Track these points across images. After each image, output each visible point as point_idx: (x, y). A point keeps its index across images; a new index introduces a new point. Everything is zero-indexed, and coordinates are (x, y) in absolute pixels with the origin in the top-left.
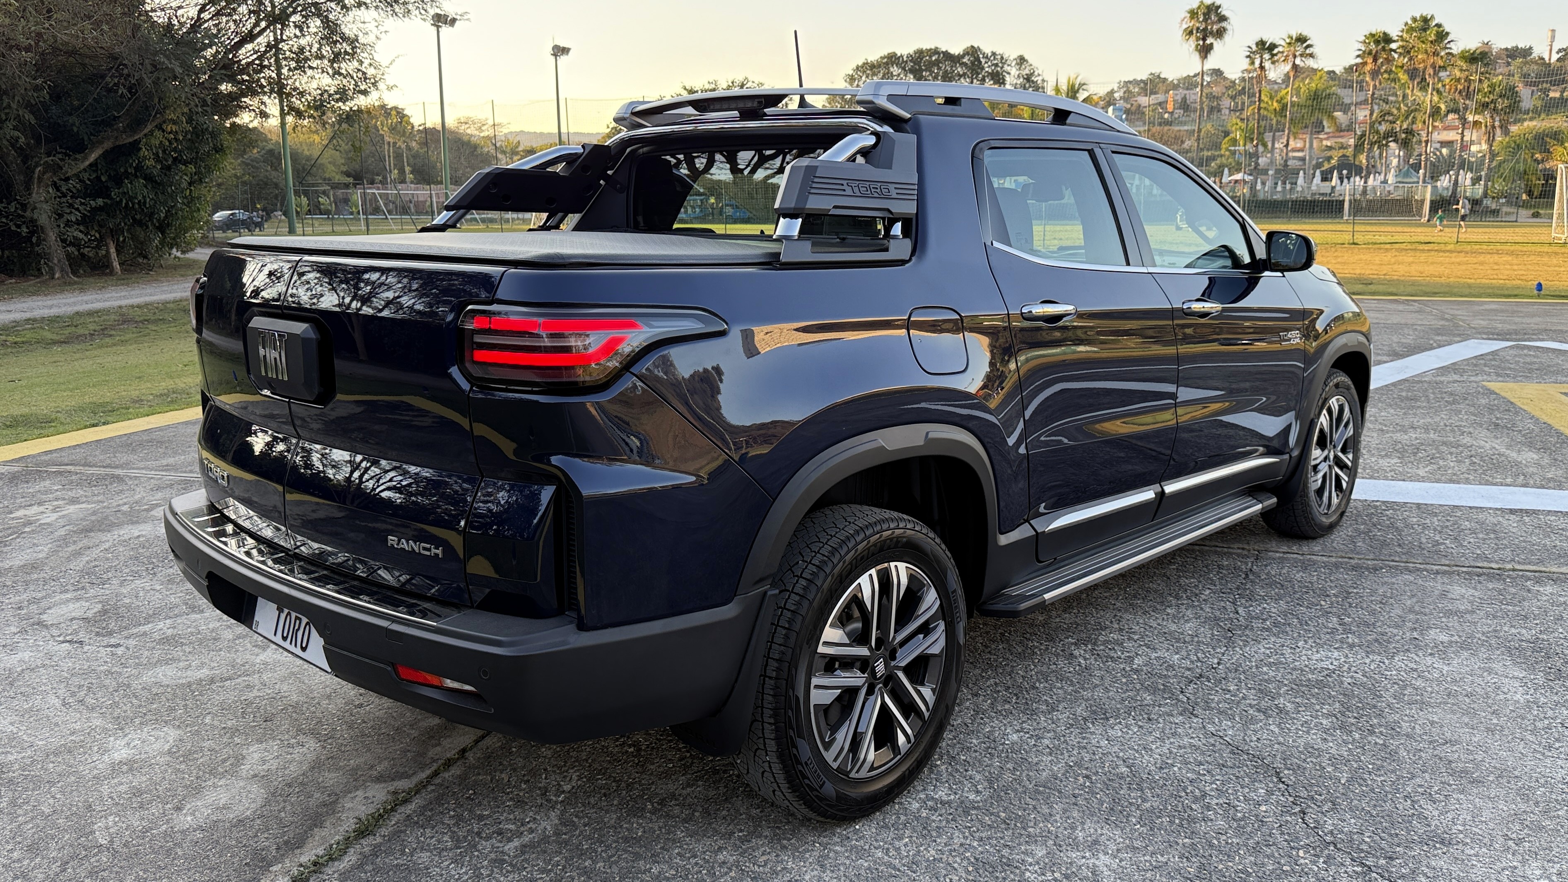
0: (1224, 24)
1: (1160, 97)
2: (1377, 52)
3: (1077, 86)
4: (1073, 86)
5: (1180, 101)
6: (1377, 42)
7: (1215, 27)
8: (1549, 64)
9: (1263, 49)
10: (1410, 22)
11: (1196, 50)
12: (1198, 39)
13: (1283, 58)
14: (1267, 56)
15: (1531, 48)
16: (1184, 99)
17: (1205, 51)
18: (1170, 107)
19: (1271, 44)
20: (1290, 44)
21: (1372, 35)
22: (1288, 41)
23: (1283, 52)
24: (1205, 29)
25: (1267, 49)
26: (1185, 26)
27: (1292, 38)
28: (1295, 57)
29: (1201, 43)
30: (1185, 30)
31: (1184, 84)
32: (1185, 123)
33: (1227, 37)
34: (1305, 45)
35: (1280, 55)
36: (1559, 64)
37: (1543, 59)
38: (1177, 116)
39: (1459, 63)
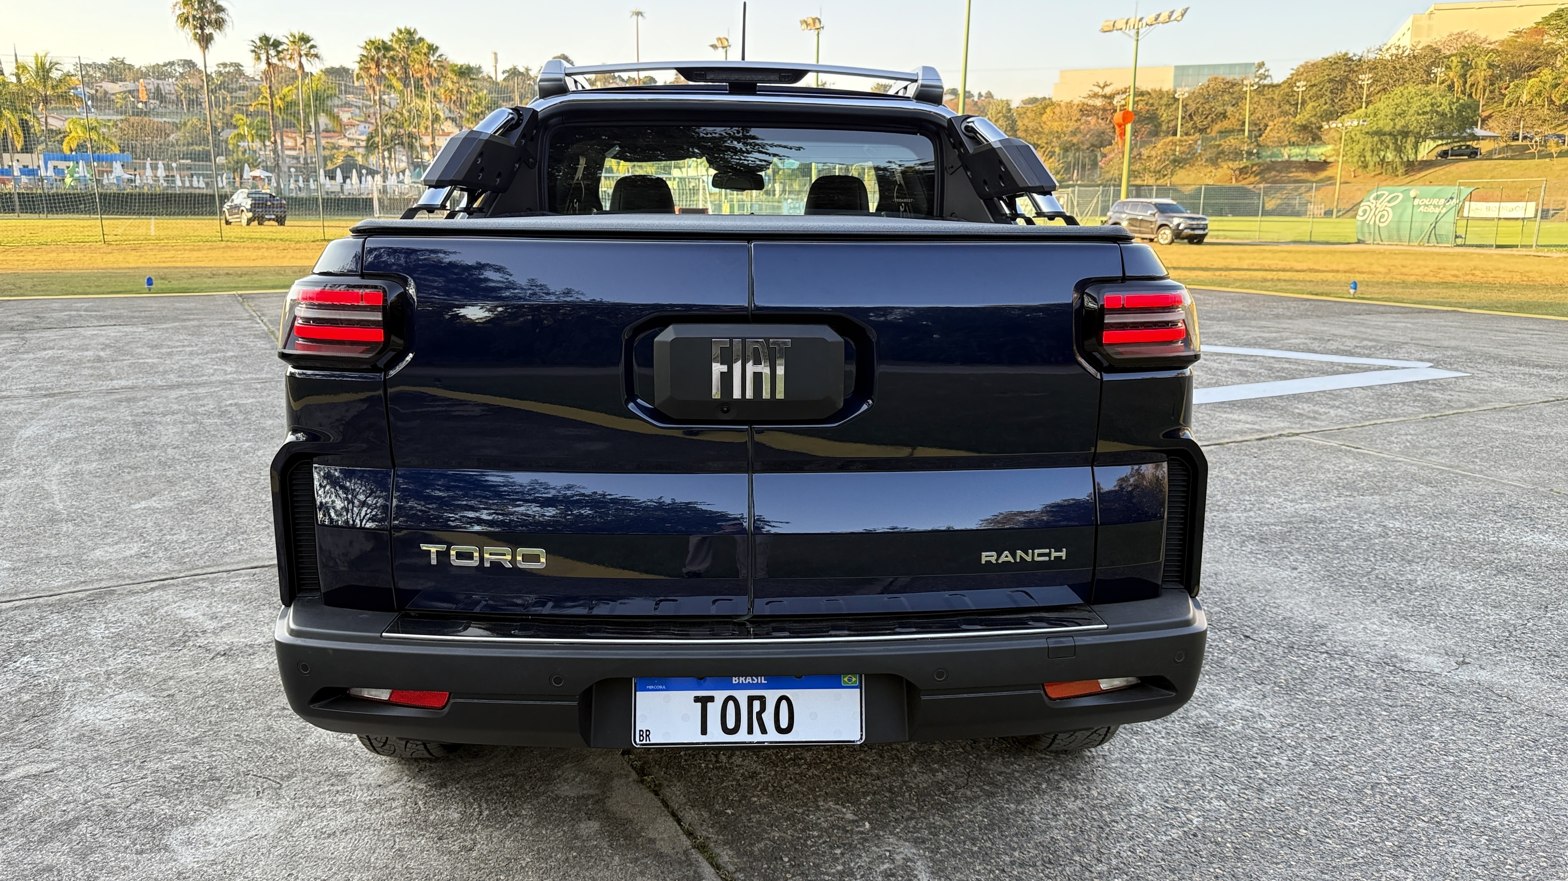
0: (221, 15)
1: (130, 86)
2: (378, 58)
3: (47, 66)
4: (43, 65)
5: (153, 91)
6: (378, 49)
7: (213, 16)
8: (497, 84)
9: (268, 45)
10: (396, 33)
11: (195, 39)
12: (195, 27)
13: (288, 57)
14: (272, 52)
15: (480, 67)
16: (158, 89)
17: (205, 41)
18: (143, 97)
19: (275, 40)
20: (294, 42)
21: (373, 43)
22: (291, 39)
23: (287, 50)
24: (202, 18)
25: (272, 45)
26: (178, 12)
27: (295, 37)
28: (301, 56)
29: (199, 32)
30: (179, 16)
31: (154, 73)
32: (163, 115)
33: (227, 28)
34: (308, 45)
35: (285, 52)
36: (505, 84)
37: (491, 78)
38: (152, 106)
39: (450, 75)
